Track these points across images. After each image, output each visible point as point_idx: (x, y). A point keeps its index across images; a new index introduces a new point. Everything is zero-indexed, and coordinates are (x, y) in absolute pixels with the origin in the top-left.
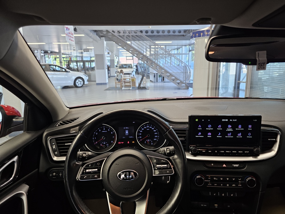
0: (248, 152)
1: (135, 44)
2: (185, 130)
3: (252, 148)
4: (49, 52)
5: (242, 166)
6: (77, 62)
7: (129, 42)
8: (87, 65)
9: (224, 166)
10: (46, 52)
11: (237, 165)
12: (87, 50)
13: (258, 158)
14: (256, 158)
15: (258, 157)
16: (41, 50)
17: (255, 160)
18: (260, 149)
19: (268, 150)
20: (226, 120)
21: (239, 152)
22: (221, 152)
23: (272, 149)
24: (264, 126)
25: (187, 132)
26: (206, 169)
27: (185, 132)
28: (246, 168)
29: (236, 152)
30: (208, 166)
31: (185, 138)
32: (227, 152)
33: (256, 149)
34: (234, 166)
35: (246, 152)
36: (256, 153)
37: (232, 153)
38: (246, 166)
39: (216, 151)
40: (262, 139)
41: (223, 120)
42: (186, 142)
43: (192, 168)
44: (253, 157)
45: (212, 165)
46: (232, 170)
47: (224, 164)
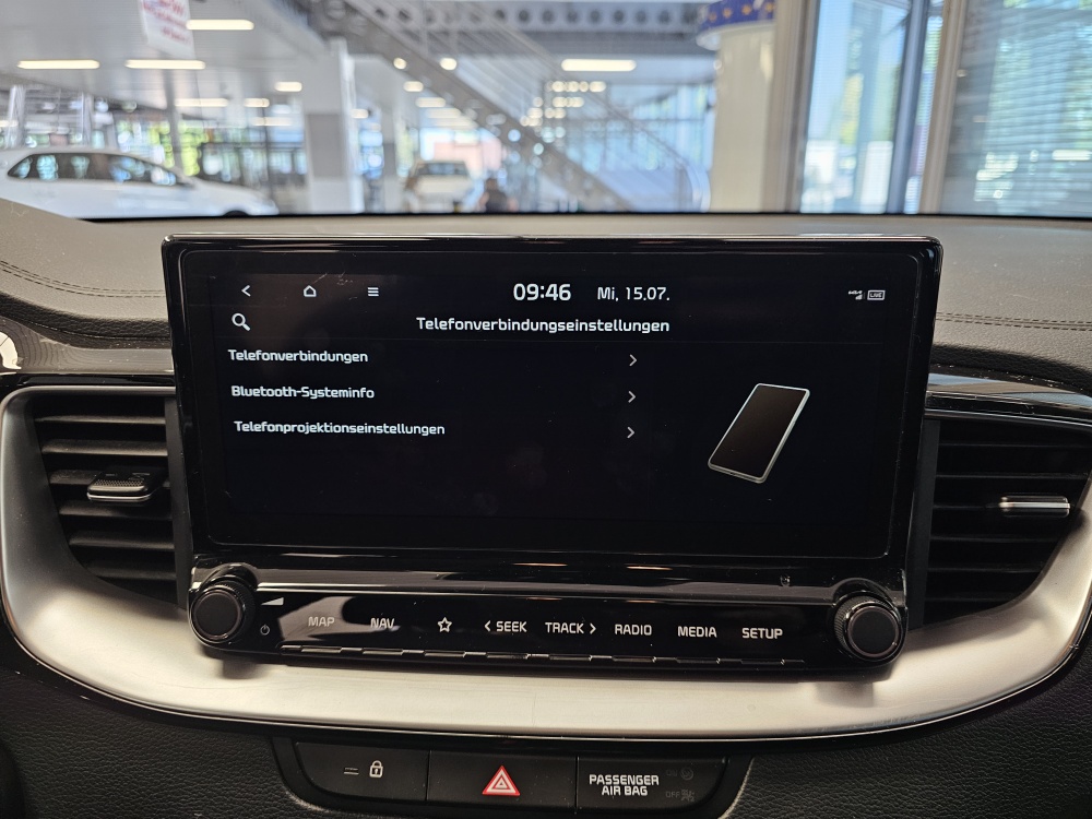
0: (777, 633)
1: (472, 71)
2: (154, 405)
3: (824, 594)
4: (130, 107)
5: (688, 796)
7: (448, 64)
10: (116, 108)
11: (637, 785)
13: (872, 702)
14: (855, 699)
15: (881, 687)
16: (95, 100)
17: (842, 727)
18: (901, 609)
19: (984, 612)
20: (551, 286)
21: (686, 628)
22: (493, 627)
23: (1024, 597)
24: (957, 365)
25: (170, 420)
26: (315, 812)
27: (161, 421)
28: (733, 812)
29: (646, 630)
30: (328, 789)
31: (167, 485)
32: (554, 628)
33: (861, 607)
34: (609, 786)
35: (749, 633)
36: (855, 646)
37: (607, 641)
38: (740, 793)
39: (445, 625)
40: (936, 501)
41: (517, 286)
42: (170, 523)
43: (169, 805)
44: (829, 686)
45: (374, 773)
47: (502, 772)
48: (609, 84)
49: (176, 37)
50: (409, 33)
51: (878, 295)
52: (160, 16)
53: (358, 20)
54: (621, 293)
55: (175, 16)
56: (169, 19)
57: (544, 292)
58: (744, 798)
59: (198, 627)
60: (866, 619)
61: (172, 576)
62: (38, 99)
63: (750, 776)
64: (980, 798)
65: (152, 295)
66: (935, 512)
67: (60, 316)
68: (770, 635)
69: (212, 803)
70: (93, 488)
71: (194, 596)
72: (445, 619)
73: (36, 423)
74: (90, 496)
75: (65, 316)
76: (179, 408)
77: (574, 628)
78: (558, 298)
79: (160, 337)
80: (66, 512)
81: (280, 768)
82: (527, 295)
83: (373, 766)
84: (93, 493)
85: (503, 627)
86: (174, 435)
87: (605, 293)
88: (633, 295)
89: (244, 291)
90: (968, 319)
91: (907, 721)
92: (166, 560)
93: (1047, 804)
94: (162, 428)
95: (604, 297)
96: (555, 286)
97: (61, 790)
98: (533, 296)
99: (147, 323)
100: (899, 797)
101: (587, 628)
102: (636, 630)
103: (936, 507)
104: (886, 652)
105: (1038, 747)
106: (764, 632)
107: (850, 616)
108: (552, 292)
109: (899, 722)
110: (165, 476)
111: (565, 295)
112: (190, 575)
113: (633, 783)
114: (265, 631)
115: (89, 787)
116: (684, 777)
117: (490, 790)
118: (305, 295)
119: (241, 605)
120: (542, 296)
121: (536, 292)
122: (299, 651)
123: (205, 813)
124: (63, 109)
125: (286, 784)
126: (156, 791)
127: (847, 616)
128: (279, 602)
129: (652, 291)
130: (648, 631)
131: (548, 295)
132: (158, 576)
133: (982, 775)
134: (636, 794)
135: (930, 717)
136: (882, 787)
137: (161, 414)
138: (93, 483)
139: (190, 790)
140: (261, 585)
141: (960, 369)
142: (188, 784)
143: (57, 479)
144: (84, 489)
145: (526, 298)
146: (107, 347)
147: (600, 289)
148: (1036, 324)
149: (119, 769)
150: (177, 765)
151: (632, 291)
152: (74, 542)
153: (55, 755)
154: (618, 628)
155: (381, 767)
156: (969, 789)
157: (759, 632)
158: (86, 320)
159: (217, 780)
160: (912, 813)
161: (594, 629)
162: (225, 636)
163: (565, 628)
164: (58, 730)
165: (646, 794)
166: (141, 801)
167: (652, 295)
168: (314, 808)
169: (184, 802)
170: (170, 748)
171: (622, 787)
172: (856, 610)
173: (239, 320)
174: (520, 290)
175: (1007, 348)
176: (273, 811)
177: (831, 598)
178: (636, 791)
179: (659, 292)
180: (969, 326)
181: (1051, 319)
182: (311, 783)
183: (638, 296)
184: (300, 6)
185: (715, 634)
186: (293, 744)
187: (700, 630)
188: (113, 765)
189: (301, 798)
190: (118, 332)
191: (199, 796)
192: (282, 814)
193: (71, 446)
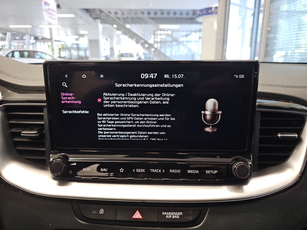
0: (216, 172)
1: (135, 28)
3: (229, 160)
4: (40, 38)
5: (191, 218)
6: (69, 49)
7: (128, 26)
8: (82, 53)
9: (137, 215)
10: (36, 38)
12: (83, 36)
13: (243, 191)
15: (245, 187)
16: (31, 36)
17: (234, 198)
18: (250, 165)
19: (274, 166)
20: (151, 74)
21: (190, 170)
22: (135, 170)
23: (286, 162)
24: (265, 97)
25: (45, 113)
26: (84, 224)
27: (42, 114)
28: (204, 223)
29: (179, 171)
30: (88, 217)
31: (44, 132)
32: (153, 171)
33: (239, 164)
34: (168, 215)
35: (208, 172)
36: (237, 175)
37: (167, 174)
38: (206, 217)
39: (122, 170)
40: (260, 134)
42: (45, 143)
43: (42, 222)
44: (230, 187)
45: (101, 212)
46: (160, 228)
47: (137, 212)
48: (172, 31)
49: (53, 19)
50: (117, 18)
51: (242, 76)
52: (48, 13)
53: (103, 14)
54: (171, 76)
55: (53, 13)
56: (51, 14)
57: (150, 76)
58: (207, 219)
59: (52, 171)
60: (240, 167)
61: (45, 158)
62: (14, 36)
63: (208, 212)
64: (274, 219)
65: (41, 79)
66: (260, 138)
67: (15, 85)
68: (214, 172)
69: (55, 222)
70: (23, 132)
71: (51, 163)
72: (122, 169)
73: (7, 114)
74: (22, 135)
75: (16, 85)
76: (47, 109)
77: (158, 171)
79: (43, 91)
80: (15, 140)
81: (74, 211)
83: (101, 210)
85: (138, 171)
86: (46, 117)
87: (166, 76)
88: (174, 77)
89: (66, 76)
90: (268, 85)
91: (253, 197)
92: (43, 153)
93: (294, 221)
94: (42, 116)
95: (166, 77)
96: (152, 74)
97: (11, 218)
98: (147, 77)
99: (40, 87)
100: (251, 218)
101: (162, 171)
102: (176, 171)
103: (260, 136)
104: (247, 177)
105: (290, 204)
106: (212, 172)
107: (236, 167)
108: (152, 76)
109: (250, 197)
110: (43, 129)
112: (50, 156)
113: (175, 215)
114: (71, 172)
115: (19, 217)
116: (189, 213)
117: (134, 217)
118: (83, 77)
119: (64, 165)
120: (149, 77)
121: (147, 76)
122: (80, 178)
123: (52, 224)
124: (22, 39)
125: (76, 216)
126: (39, 218)
127: (235, 167)
128: (75, 164)
129: (179, 76)
130: (179, 172)
131: (151, 77)
132: (41, 158)
133: (275, 212)
134: (176, 218)
135: (259, 195)
136: (246, 216)
137: (42, 112)
138: (23, 131)
139: (48, 218)
140: (70, 159)
142: (48, 216)
143: (13, 130)
144: (20, 133)
145: (144, 78)
146: (28, 93)
147: (165, 75)
148: (287, 86)
149: (28, 212)
150: (45, 211)
151: (174, 76)
152: (17, 148)
153: (10, 208)
154: (171, 171)
155: (103, 211)
156: (271, 216)
157: (211, 172)
158: (22, 86)
159: (56, 215)
160: (255, 223)
161: (164, 171)
162: (59, 173)
163: (156, 171)
164: (11, 201)
165: (179, 218)
166: (34, 221)
167: (179, 77)
168: (84, 223)
169: (46, 221)
170: (43, 206)
171: (172, 216)
172: (238, 165)
173: (64, 84)
174: (143, 75)
175: (279, 93)
176: (72, 224)
177: (230, 161)
178: (176, 217)
179: (181, 76)
180: (269, 87)
181: (291, 85)
182: (83, 215)
183: (176, 77)
184: (87, 10)
185: (198, 172)
186: (78, 204)
187: (194, 171)
188: (26, 211)
189: (80, 220)
190: (31, 89)
191: (51, 220)
192: (75, 224)
193: (17, 121)
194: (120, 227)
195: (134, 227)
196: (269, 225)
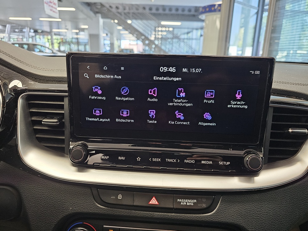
0: (228, 163)
2: (61, 99)
3: (241, 153)
4: (40, 31)
5: (204, 206)
6: (69, 43)
7: (129, 22)
8: (81, 48)
9: (154, 201)
10: (36, 31)
11: (189, 202)
12: (83, 30)
13: (253, 182)
14: (249, 181)
15: (256, 179)
17: (246, 188)
18: (262, 157)
19: (284, 160)
21: (204, 161)
22: (152, 159)
23: (295, 156)
25: (66, 102)
26: (103, 208)
27: (63, 103)
28: (217, 210)
30: (106, 202)
31: (63, 120)
32: (168, 160)
33: (251, 157)
34: (183, 202)
35: (221, 163)
36: (249, 166)
37: (182, 164)
38: (218, 205)
40: (272, 129)
41: (161, 68)
42: (64, 131)
43: (63, 206)
44: (242, 178)
45: (119, 197)
46: (175, 214)
47: (154, 198)
48: (174, 28)
49: (54, 12)
50: (118, 13)
51: (258, 72)
52: (50, 5)
53: (105, 8)
54: (189, 70)
55: (54, 6)
56: (52, 7)
57: (168, 69)
58: (219, 207)
59: (71, 159)
60: (253, 159)
61: (64, 146)
62: (14, 28)
63: (221, 201)
66: (271, 133)
67: (35, 75)
68: (226, 164)
69: (75, 205)
70: (44, 120)
71: (70, 150)
72: (139, 157)
73: (28, 103)
75: (37, 75)
76: (68, 99)
77: (174, 161)
78: (172, 71)
80: (35, 127)
81: (93, 196)
82: (164, 70)
84: (43, 122)
85: (154, 160)
86: (66, 107)
88: (192, 71)
89: (88, 67)
90: (280, 82)
91: (263, 188)
92: (62, 141)
93: (301, 212)
94: (63, 105)
95: (184, 71)
96: (171, 68)
97: (33, 201)
99: (59, 77)
100: (261, 208)
101: (177, 161)
102: (190, 161)
103: (272, 131)
104: (258, 168)
106: (225, 163)
108: (170, 70)
109: (261, 188)
110: (63, 118)
111: (174, 70)
112: (69, 144)
116: (203, 201)
117: (151, 203)
118: (104, 69)
119: (84, 152)
120: (168, 70)
121: (166, 69)
122: (99, 165)
123: (73, 208)
124: (21, 31)
125: (95, 200)
126: (59, 202)
127: (248, 159)
128: (94, 152)
129: (197, 70)
130: (193, 162)
131: (169, 70)
132: (60, 146)
133: (283, 203)
134: (190, 205)
135: (270, 186)
136: (257, 205)
137: (63, 101)
139: (68, 202)
140: (89, 147)
141: (278, 95)
142: (68, 200)
143: (33, 118)
144: (41, 121)
146: (48, 83)
147: (184, 69)
148: (298, 84)
150: (65, 195)
151: (192, 70)
153: (31, 192)
154: (185, 161)
155: (121, 196)
156: (280, 207)
158: (43, 76)
159: (76, 199)
160: (265, 212)
161: (179, 161)
162: (79, 160)
163: (171, 160)
164: (33, 185)
165: (193, 205)
166: (55, 204)
168: (102, 207)
169: (67, 205)
170: (63, 190)
171: (186, 203)
172: (249, 157)
173: (86, 75)
174: (162, 69)
175: (291, 90)
176: (91, 208)
177: (243, 154)
179: (199, 70)
180: (280, 84)
181: (302, 83)
182: (102, 200)
183: (194, 71)
184: (89, 4)
185: (212, 163)
186: (97, 189)
187: (208, 162)
188: (48, 195)
189: (99, 204)
190: (51, 79)
191: (71, 203)
192: (94, 208)
193: (37, 109)
194: (137, 212)
195: (150, 213)
196: (278, 215)
